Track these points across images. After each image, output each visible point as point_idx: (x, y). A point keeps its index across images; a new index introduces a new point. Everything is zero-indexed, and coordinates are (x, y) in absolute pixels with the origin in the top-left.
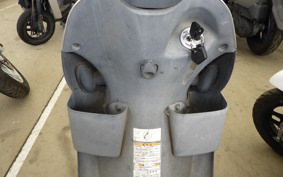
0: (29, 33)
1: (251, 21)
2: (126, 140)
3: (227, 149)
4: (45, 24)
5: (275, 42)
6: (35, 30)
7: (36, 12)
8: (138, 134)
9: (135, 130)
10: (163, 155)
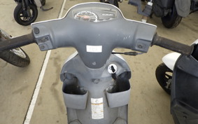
0: (22, 18)
1: (163, 8)
2: (88, 103)
3: (142, 93)
4: (31, 11)
5: (177, 22)
6: (26, 16)
7: (25, 5)
8: (93, 101)
9: (92, 99)
10: (104, 108)
